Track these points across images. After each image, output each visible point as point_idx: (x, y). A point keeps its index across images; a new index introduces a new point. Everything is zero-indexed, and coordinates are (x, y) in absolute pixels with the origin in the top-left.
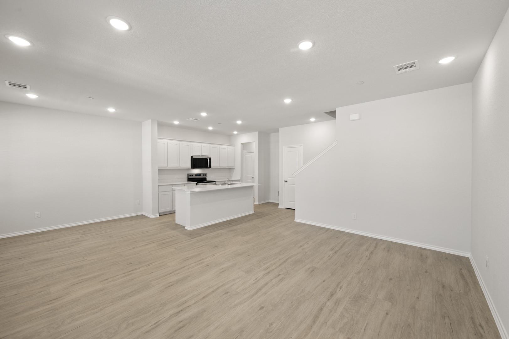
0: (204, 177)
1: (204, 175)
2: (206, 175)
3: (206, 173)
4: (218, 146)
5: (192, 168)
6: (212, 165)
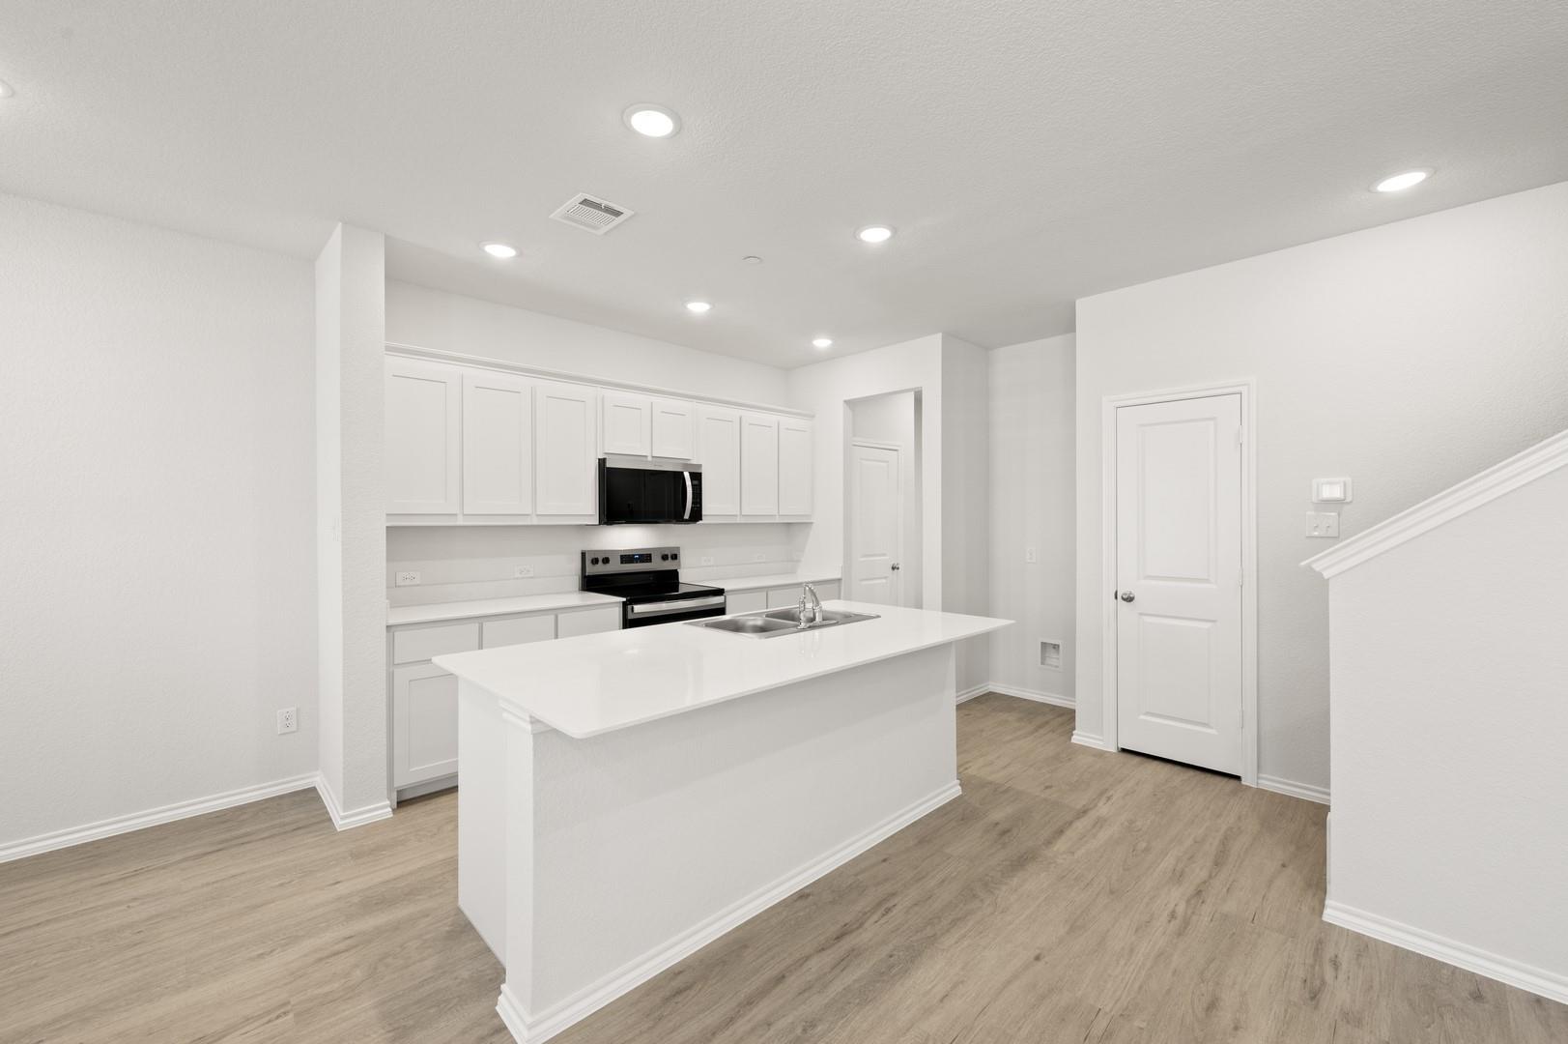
0: (668, 565)
1: (665, 558)
2: (675, 557)
3: (678, 548)
4: (734, 413)
5: (600, 524)
6: (708, 507)
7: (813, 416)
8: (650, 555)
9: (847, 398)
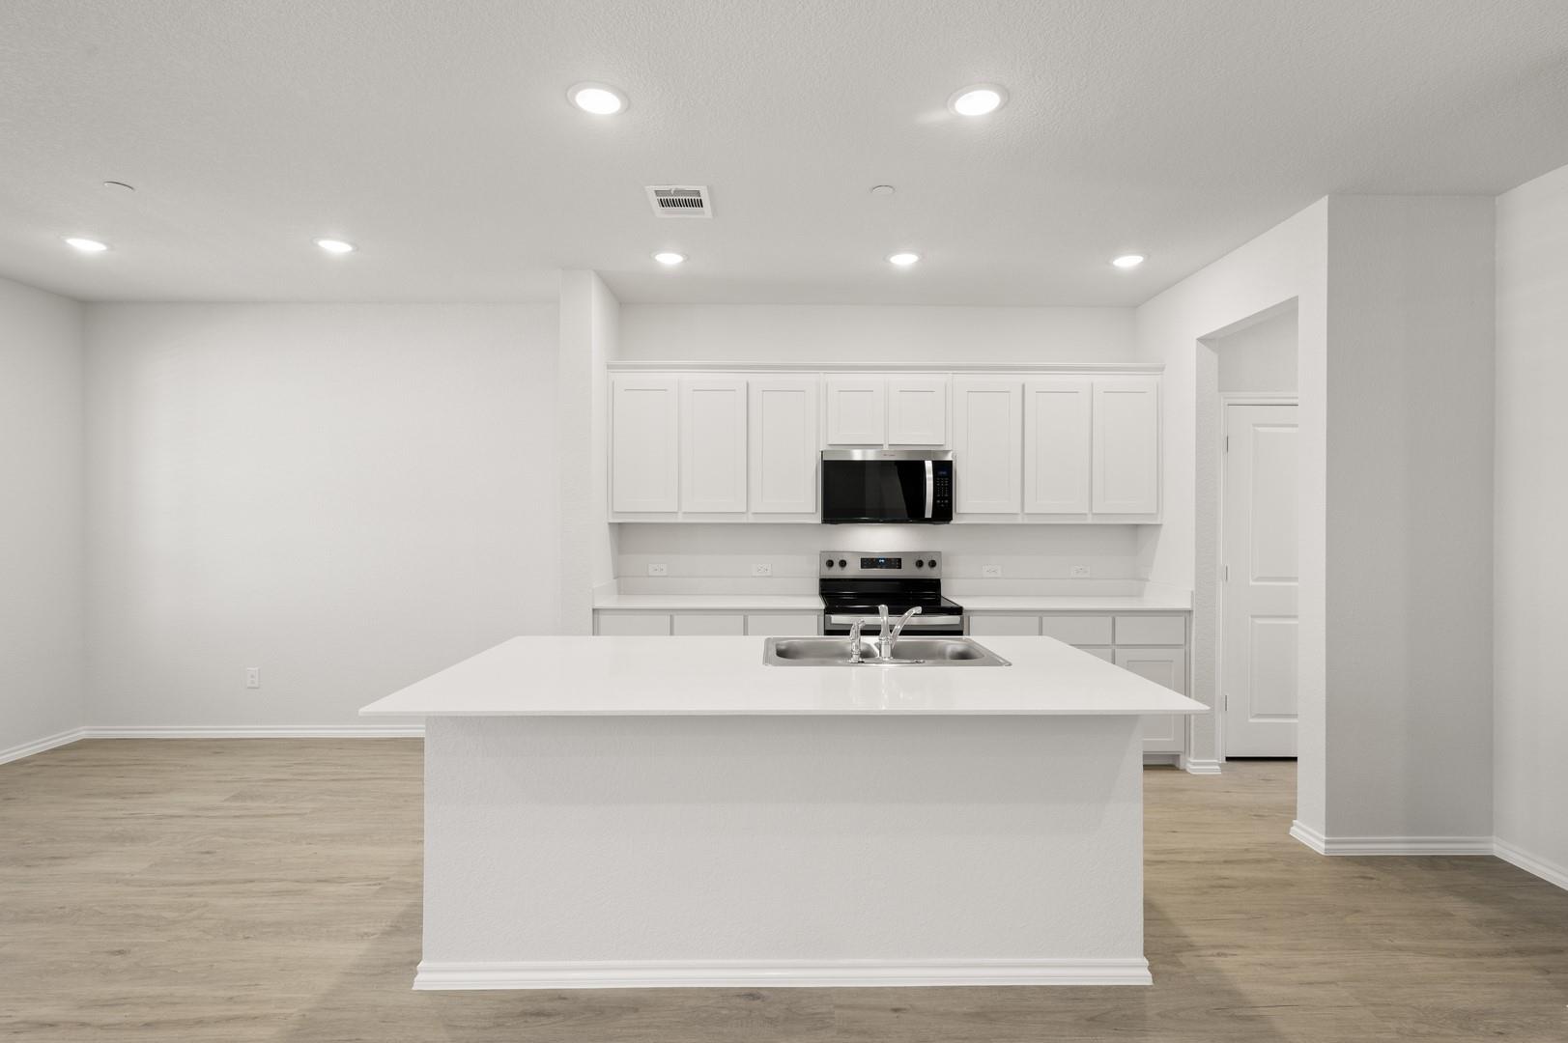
7: (1162, 369)
8: (900, 560)
9: (1202, 333)
